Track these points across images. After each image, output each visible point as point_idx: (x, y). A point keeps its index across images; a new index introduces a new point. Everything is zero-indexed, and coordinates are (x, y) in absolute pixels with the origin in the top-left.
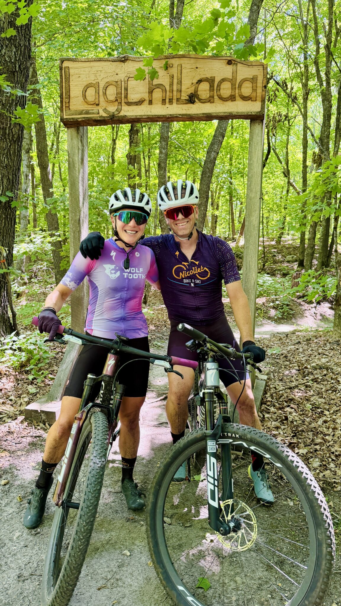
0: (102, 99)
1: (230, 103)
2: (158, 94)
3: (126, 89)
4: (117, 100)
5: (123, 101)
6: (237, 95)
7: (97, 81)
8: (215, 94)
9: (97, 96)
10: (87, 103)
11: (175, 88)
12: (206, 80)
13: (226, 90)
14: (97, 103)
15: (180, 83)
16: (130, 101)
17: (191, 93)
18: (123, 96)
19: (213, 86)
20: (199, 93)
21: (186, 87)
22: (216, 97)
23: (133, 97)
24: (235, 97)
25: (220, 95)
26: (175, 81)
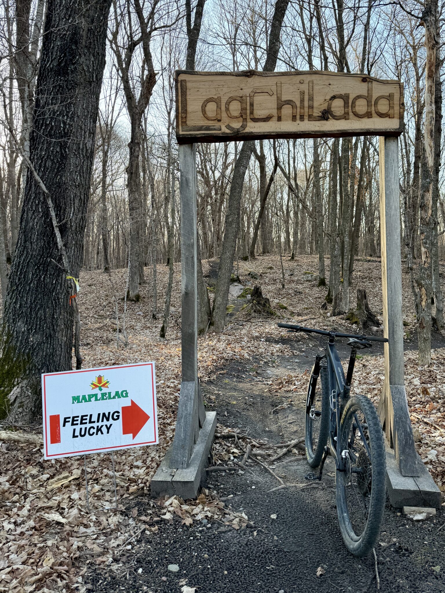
0: (224, 115)
1: (366, 120)
2: (287, 111)
3: (252, 105)
4: (242, 116)
5: (248, 117)
6: (373, 112)
7: (219, 95)
8: (350, 111)
9: (219, 112)
10: (208, 119)
11: (306, 104)
12: (340, 97)
13: (361, 107)
14: (219, 119)
15: (311, 99)
16: (256, 117)
17: (324, 110)
18: (248, 112)
19: (348, 103)
20: (332, 109)
21: (319, 104)
22: (351, 113)
23: (259, 113)
24: (371, 114)
25: (356, 112)
26: (306, 97)
